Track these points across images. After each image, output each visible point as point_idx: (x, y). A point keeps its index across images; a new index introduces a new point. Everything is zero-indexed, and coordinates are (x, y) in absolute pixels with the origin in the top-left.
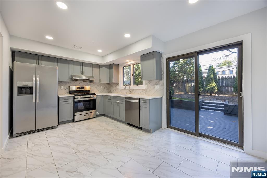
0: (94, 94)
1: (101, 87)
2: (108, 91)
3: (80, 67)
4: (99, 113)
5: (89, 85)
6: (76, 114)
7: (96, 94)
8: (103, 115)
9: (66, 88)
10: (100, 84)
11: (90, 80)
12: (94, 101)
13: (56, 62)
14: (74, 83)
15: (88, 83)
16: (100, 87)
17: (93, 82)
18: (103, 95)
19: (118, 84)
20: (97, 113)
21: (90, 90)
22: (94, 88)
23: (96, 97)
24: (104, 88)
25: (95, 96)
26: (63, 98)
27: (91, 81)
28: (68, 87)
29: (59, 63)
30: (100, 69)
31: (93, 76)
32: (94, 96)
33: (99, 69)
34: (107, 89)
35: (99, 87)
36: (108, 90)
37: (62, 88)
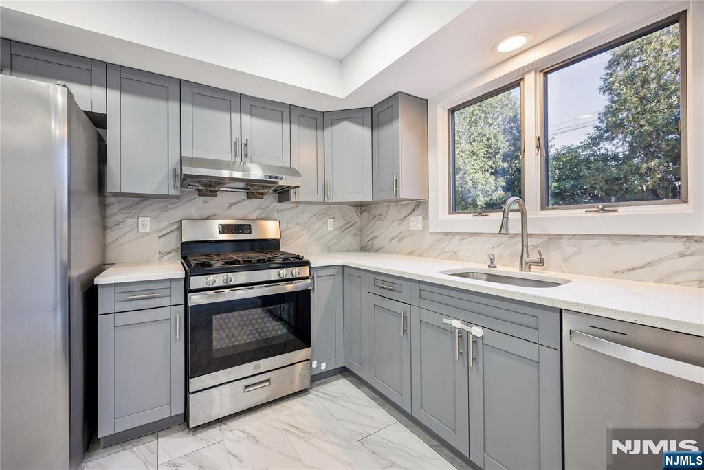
0: (300, 262)
1: (331, 225)
2: (361, 242)
3: (226, 116)
4: (323, 366)
5: (276, 215)
6: (195, 383)
7: (307, 263)
8: (344, 372)
9: (164, 229)
10: (328, 207)
11: (281, 183)
12: (301, 301)
13: (99, 85)
14: (205, 202)
15: (269, 200)
16: (326, 223)
17: (293, 199)
18: (343, 266)
19: (420, 205)
20: (315, 364)
21: (278, 237)
22: (298, 228)
23: (308, 281)
24: (343, 229)
25: (305, 271)
26: (118, 289)
27: (283, 194)
28: (175, 226)
29: (114, 88)
30: (328, 131)
31: (294, 166)
32: (296, 271)
33: (320, 132)
34: (355, 235)
35: (319, 224)
36: (357, 238)
37: (148, 230)
